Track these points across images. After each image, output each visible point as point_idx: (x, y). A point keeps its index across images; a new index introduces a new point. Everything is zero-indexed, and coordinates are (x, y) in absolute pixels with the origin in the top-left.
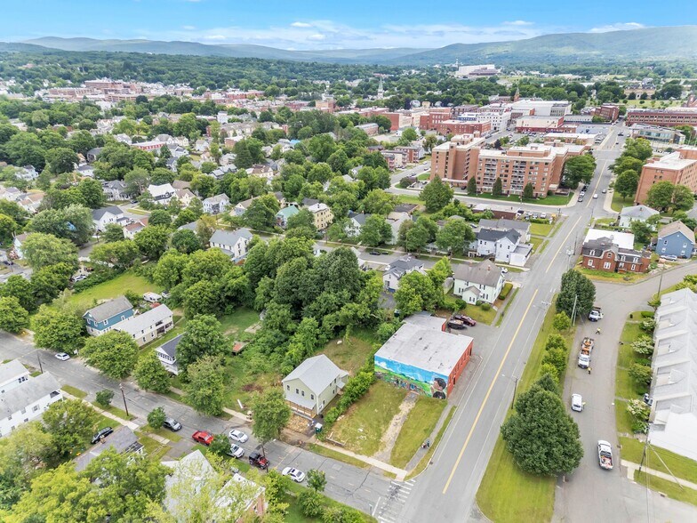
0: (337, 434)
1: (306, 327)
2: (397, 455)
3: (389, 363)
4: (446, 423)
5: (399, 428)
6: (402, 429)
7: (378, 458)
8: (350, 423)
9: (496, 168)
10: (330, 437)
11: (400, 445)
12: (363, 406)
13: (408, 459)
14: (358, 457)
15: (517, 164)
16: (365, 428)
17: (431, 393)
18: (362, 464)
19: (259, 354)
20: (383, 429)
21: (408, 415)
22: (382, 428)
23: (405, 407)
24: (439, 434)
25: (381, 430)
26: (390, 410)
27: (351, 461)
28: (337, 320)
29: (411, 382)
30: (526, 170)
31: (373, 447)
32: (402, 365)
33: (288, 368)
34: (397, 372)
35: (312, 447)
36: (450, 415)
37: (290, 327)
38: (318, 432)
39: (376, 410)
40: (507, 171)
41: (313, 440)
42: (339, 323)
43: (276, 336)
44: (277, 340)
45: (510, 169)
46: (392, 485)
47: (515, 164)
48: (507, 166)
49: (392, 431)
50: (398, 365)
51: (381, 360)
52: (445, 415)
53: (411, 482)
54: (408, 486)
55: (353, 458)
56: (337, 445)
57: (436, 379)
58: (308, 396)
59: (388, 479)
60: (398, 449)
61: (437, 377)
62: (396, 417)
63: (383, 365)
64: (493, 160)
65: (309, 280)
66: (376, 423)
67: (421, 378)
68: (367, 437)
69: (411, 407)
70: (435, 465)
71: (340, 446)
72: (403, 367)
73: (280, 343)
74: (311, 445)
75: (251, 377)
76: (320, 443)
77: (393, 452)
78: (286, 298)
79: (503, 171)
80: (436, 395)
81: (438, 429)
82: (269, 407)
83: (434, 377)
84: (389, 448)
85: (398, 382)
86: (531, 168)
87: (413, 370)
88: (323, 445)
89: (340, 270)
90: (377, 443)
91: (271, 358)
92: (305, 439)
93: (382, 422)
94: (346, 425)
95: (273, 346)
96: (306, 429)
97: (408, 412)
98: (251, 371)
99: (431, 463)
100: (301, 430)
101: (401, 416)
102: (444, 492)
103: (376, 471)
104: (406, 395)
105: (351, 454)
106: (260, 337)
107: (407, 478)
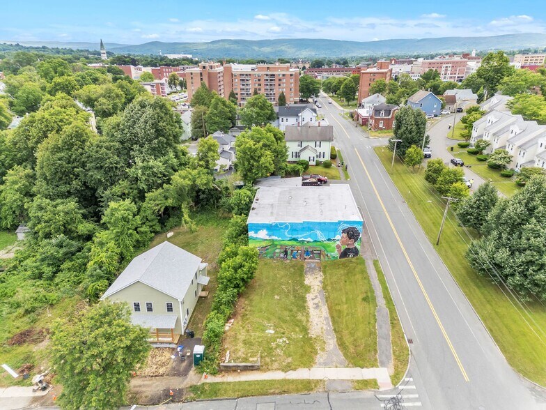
0: (235, 352)
1: (118, 215)
2: (352, 350)
3: (271, 228)
4: (382, 282)
5: (325, 310)
6: (330, 308)
7: (326, 364)
8: (248, 327)
9: (250, 82)
10: (227, 360)
11: (345, 332)
12: (255, 298)
13: (373, 348)
14: (292, 375)
15: (267, 78)
16: (276, 327)
17: (336, 254)
18: (308, 386)
19: (30, 282)
20: (304, 319)
21: (324, 288)
22: (300, 316)
23: (314, 281)
24: (385, 297)
25: (300, 321)
26: (295, 291)
27: (284, 388)
28: (166, 198)
29: (306, 246)
30: (277, 82)
31: (306, 352)
32: (292, 224)
33: (101, 284)
34: (284, 239)
35: (198, 392)
36: (379, 271)
37: (84, 227)
38: (197, 361)
39: (276, 297)
40: (260, 85)
41: (193, 378)
42: (170, 202)
43: (60, 246)
44: (62, 251)
45: (262, 82)
46: (383, 400)
47: (266, 77)
48: (259, 80)
49: (318, 318)
50: (286, 227)
51: (258, 228)
52: (372, 272)
53: (407, 383)
54: (409, 392)
55: (285, 381)
56: (246, 369)
57: (344, 231)
58: (160, 306)
59: (368, 394)
60: (348, 340)
61: (346, 226)
62: (309, 296)
63: (263, 234)
64: (246, 75)
65: (104, 150)
66: (287, 313)
67: (321, 236)
68: (289, 338)
69: (320, 278)
70: (417, 340)
71: (252, 368)
72: (294, 228)
73: (70, 255)
74: (194, 389)
75: (26, 319)
76: (211, 379)
77: (342, 344)
78: (63, 189)
79: (257, 85)
80: (344, 254)
81: (379, 292)
82: (103, 341)
83: (341, 228)
84: (332, 343)
85: (286, 253)
86: (280, 80)
87: (308, 227)
88: (218, 379)
89: (154, 125)
90: (308, 341)
91: (57, 280)
92: (176, 383)
93: (295, 309)
94: (243, 332)
95: (56, 264)
96: (172, 364)
97: (321, 285)
98: (21, 311)
99: (410, 341)
100: (161, 371)
101: (316, 293)
102: (467, 379)
103: (340, 388)
104: (302, 266)
105: (279, 375)
106: (25, 258)
107: (396, 378)
